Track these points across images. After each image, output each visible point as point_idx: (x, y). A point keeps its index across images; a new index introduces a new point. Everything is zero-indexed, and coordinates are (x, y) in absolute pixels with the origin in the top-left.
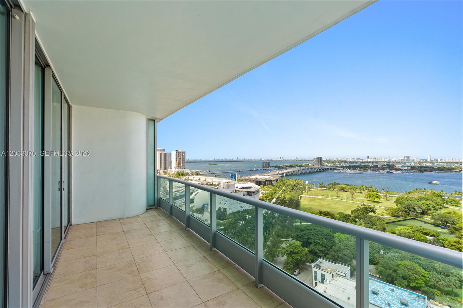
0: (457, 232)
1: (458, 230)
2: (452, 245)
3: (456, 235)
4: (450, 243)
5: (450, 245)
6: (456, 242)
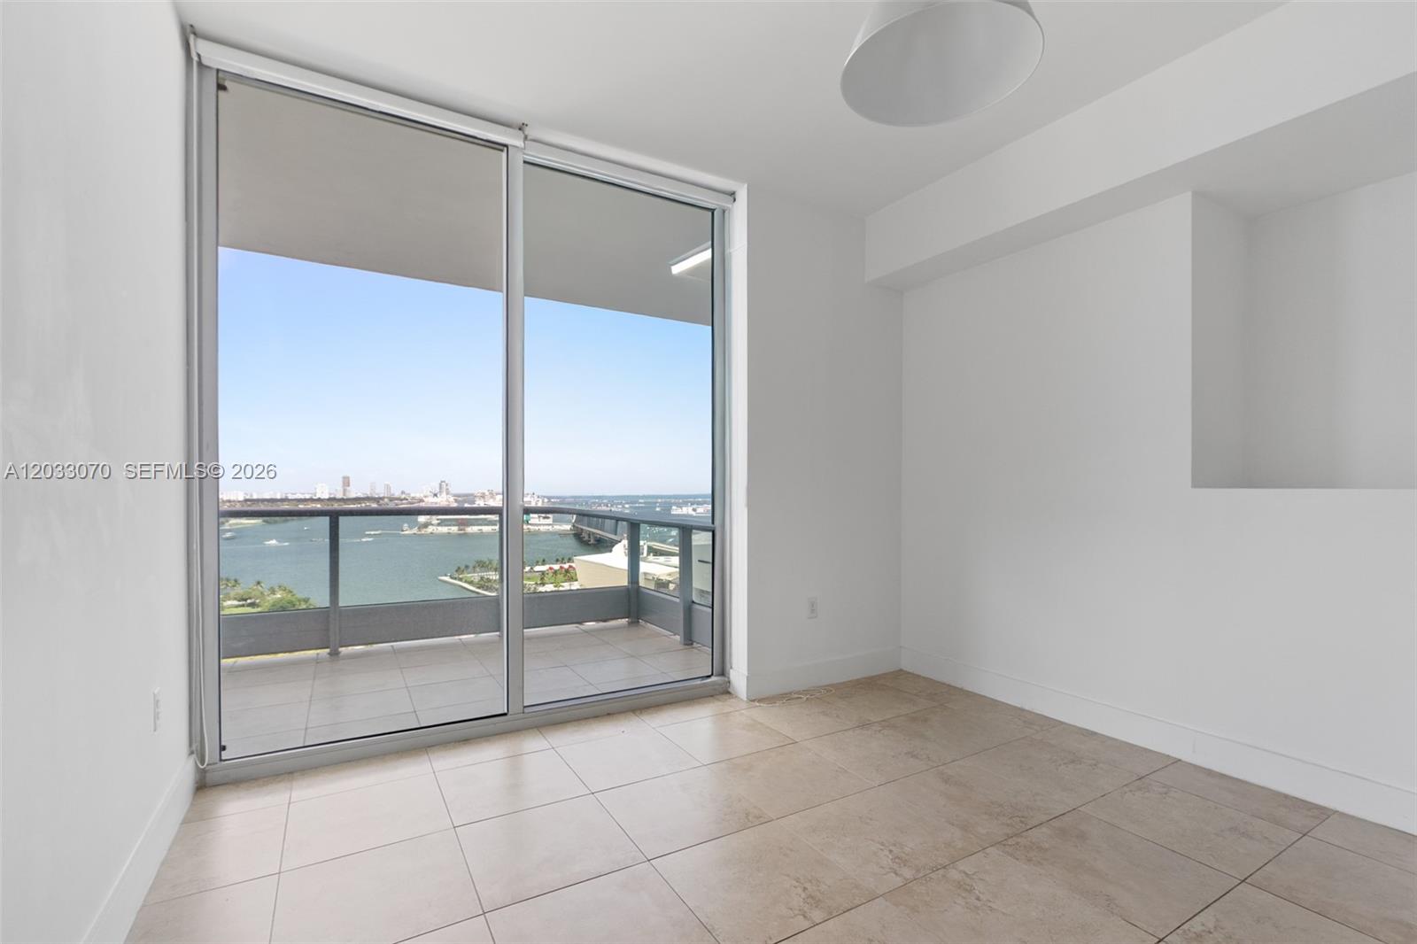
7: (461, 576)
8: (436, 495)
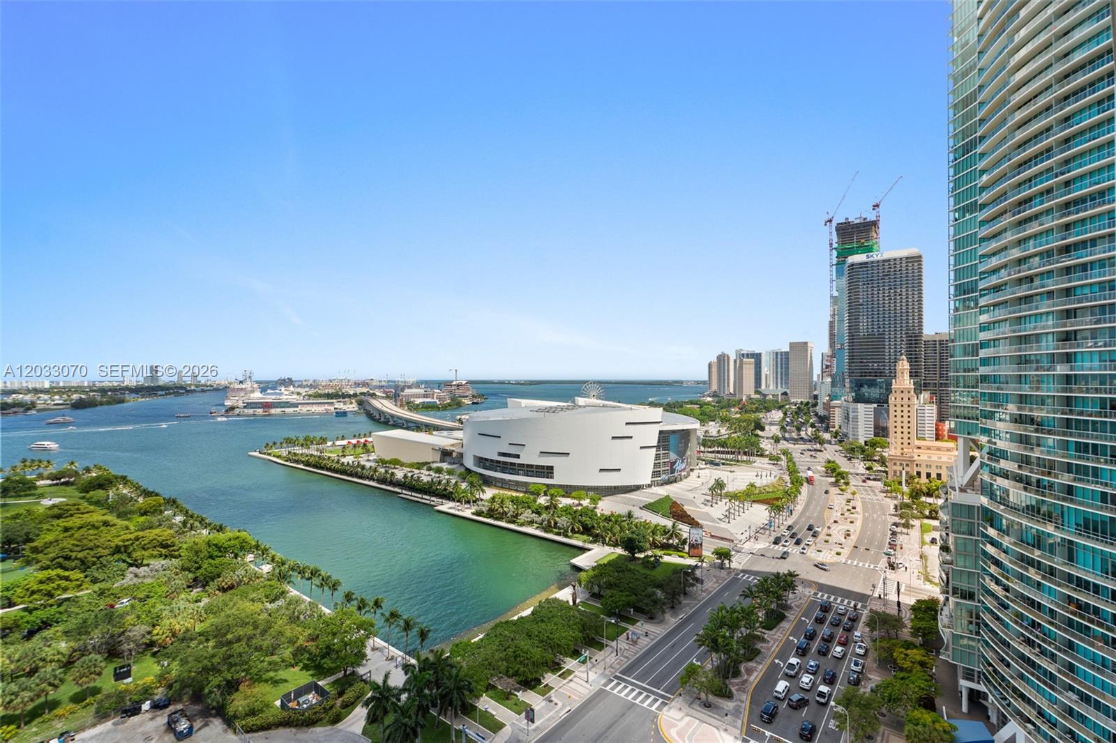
0: (40, 556)
1: (42, 551)
2: (33, 593)
3: (38, 566)
4: (27, 590)
5: (28, 593)
6: (41, 582)
7: (269, 451)
8: (241, 382)
